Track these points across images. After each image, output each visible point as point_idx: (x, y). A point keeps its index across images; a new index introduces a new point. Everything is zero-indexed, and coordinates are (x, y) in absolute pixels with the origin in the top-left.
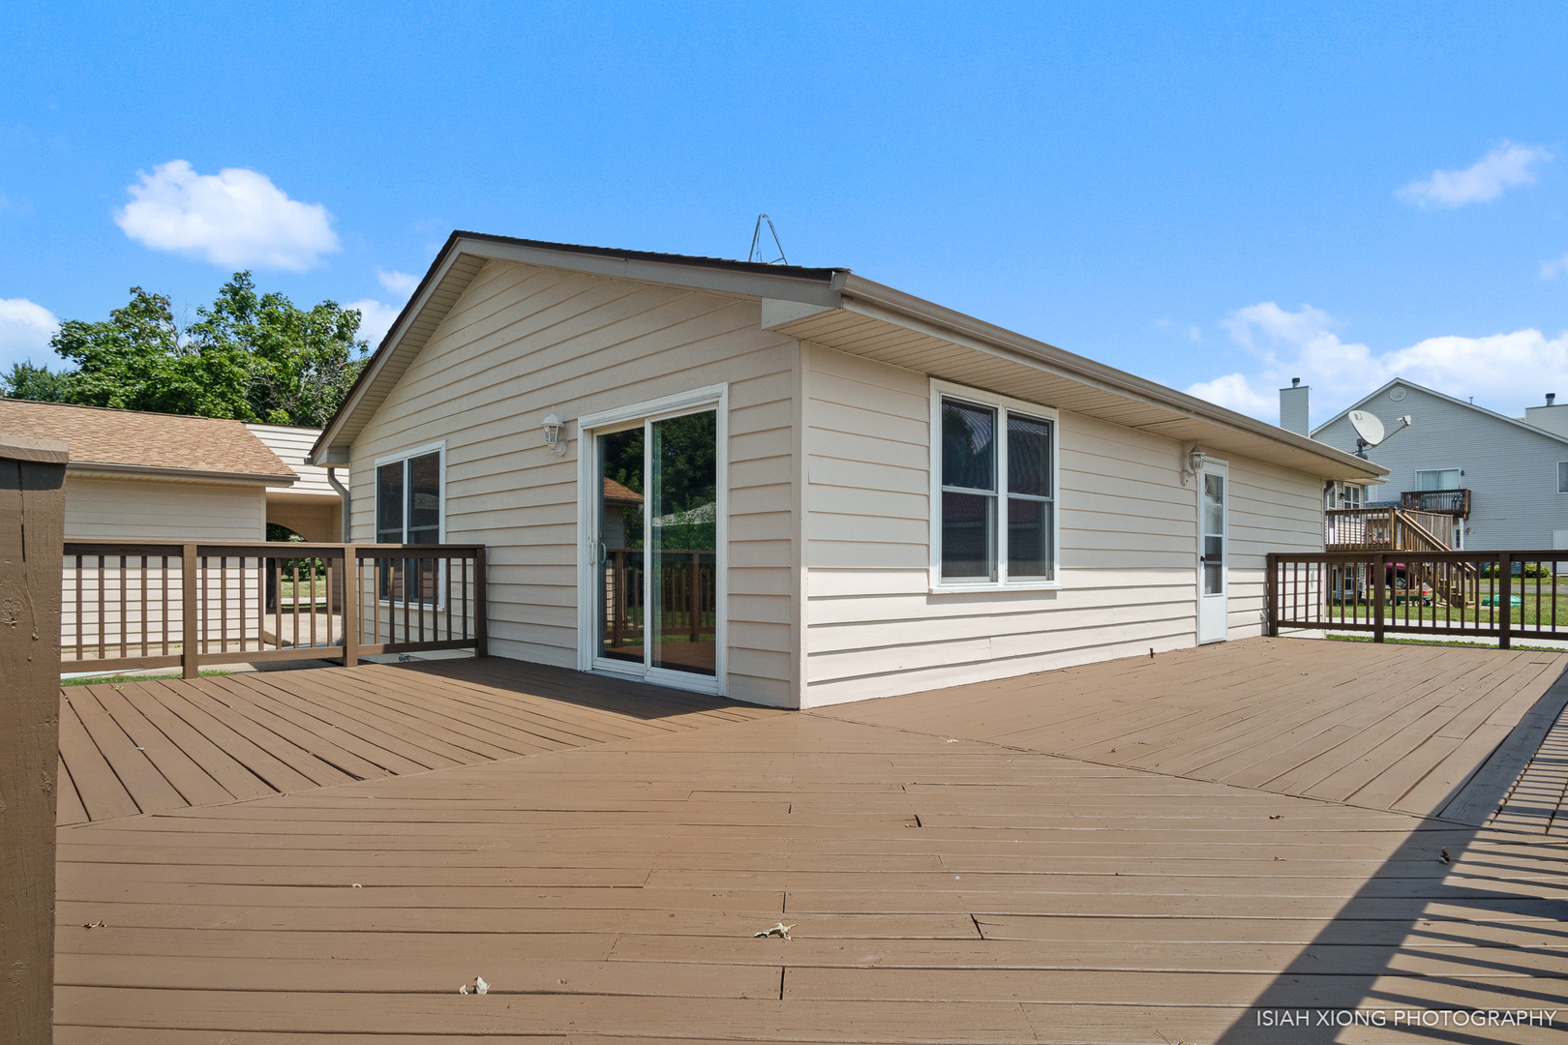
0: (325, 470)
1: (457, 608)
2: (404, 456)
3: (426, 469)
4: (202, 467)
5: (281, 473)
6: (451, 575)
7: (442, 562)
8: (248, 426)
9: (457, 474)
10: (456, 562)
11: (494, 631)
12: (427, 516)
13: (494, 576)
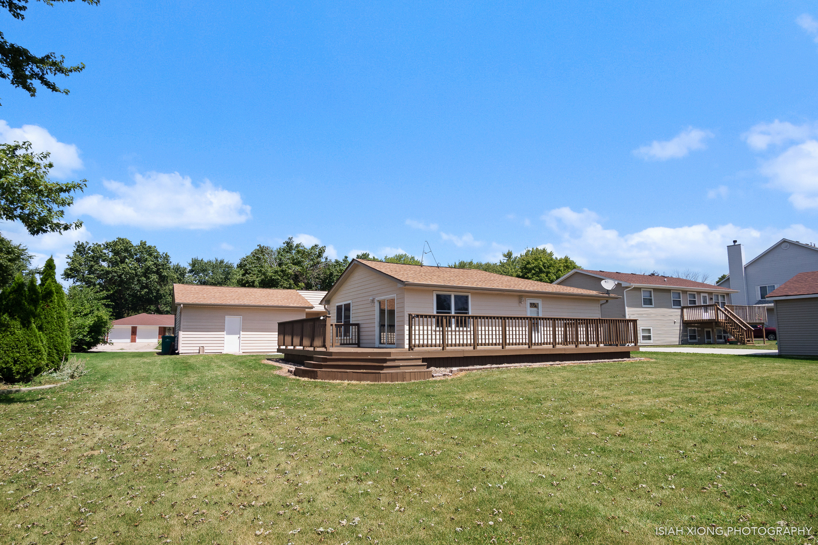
0: (323, 306)
1: (354, 337)
2: (343, 303)
3: (347, 307)
4: (292, 305)
5: (310, 306)
6: (353, 330)
7: (351, 327)
8: (298, 291)
9: (354, 308)
10: (354, 327)
11: (361, 342)
12: (348, 317)
13: (361, 330)
